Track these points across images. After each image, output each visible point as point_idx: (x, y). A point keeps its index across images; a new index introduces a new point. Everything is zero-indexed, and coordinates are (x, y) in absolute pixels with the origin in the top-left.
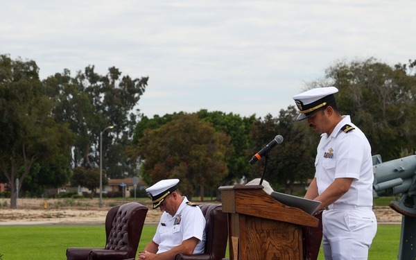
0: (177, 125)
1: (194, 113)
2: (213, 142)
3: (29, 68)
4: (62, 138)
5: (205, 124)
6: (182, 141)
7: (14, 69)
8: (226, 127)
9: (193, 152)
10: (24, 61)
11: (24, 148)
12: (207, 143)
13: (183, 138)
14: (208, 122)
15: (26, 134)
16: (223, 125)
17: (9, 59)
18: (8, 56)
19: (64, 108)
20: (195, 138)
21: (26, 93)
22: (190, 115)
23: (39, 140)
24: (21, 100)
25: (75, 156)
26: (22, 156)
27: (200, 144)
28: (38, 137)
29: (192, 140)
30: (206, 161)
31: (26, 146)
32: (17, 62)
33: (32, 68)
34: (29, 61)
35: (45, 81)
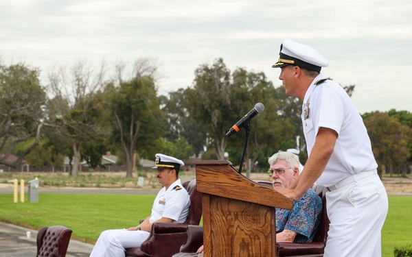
0: (372, 120)
1: (386, 112)
2: (399, 133)
3: (259, 78)
4: (284, 129)
5: (393, 120)
6: (375, 132)
7: (250, 78)
8: (410, 122)
9: (384, 141)
10: (256, 72)
11: (256, 136)
12: (394, 134)
13: (376, 130)
14: (396, 119)
15: (256, 126)
16: (408, 120)
17: (245, 72)
18: (244, 69)
19: (292, 108)
20: (385, 130)
21: (257, 96)
22: (382, 113)
23: (267, 131)
24: (253, 101)
25: (300, 143)
26: (255, 142)
27: (389, 134)
28: (266, 128)
29: (383, 131)
30: (393, 147)
31: (258, 135)
32: (251, 73)
33: (261, 78)
34: (260, 72)
35: (278, 88)
